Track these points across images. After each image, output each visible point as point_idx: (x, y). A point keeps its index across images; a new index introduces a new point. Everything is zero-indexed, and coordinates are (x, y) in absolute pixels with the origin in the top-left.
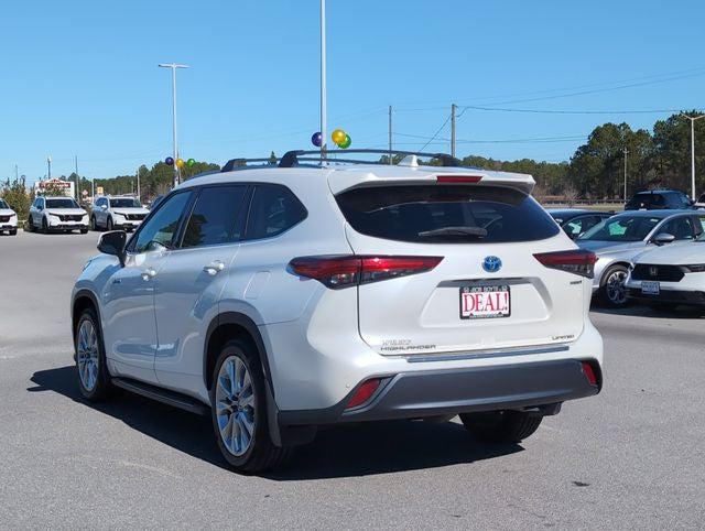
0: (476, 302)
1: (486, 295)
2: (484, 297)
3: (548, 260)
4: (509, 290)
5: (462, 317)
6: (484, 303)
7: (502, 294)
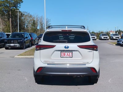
0: (64, 54)
1: (67, 53)
2: (66, 54)
3: (81, 47)
4: (72, 52)
5: (61, 57)
6: (66, 55)
7: (71, 53)
